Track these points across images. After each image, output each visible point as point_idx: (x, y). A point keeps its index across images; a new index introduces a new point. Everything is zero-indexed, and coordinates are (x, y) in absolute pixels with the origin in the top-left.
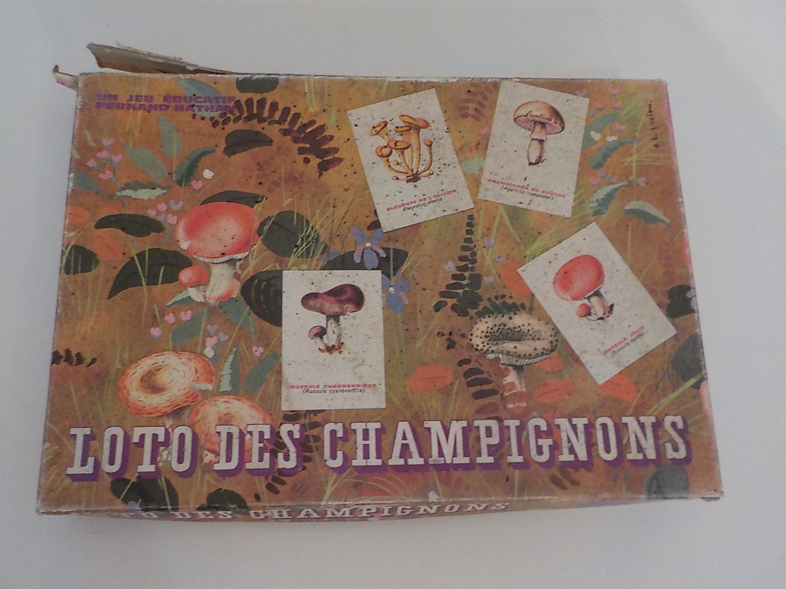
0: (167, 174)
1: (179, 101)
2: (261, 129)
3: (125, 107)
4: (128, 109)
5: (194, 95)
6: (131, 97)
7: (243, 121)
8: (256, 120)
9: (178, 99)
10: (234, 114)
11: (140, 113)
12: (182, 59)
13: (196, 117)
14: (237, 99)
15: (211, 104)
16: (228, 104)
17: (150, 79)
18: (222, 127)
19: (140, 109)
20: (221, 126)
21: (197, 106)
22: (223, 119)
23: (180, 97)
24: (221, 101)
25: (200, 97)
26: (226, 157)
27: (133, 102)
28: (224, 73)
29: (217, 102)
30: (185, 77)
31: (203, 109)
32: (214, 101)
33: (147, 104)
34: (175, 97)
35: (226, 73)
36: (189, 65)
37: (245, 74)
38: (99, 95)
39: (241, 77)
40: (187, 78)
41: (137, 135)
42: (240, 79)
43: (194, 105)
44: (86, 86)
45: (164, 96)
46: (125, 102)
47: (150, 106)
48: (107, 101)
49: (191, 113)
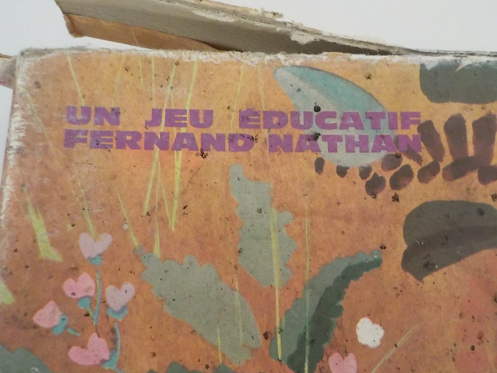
0: (261, 337)
1: (280, 125)
2: (490, 198)
3: (141, 143)
4: (149, 146)
5: (317, 109)
6: (156, 114)
7: (444, 176)
8: (475, 175)
9: (275, 120)
10: (419, 160)
11: (179, 157)
12: (281, 16)
13: (325, 168)
14: (423, 120)
15: (361, 132)
16: (405, 132)
17: (204, 67)
18: (393, 193)
19: (179, 146)
20: (387, 191)
21: (325, 138)
22: (393, 172)
23: (281, 114)
24: (384, 123)
25: (332, 115)
26: (411, 279)
27: (162, 128)
28: (384, 51)
29: (376, 126)
30: (291, 61)
31: (341, 146)
32: (367, 123)
33: (198, 133)
34: (269, 115)
35: (391, 51)
36: (297, 28)
37: (438, 54)
38: (71, 111)
39: (431, 62)
40: (298, 63)
41: (173, 220)
42: (429, 67)
43: (316, 137)
44: (37, 85)
45: (240, 111)
46: (141, 130)
47: (207, 140)
48: (91, 126)
49: (314, 157)
